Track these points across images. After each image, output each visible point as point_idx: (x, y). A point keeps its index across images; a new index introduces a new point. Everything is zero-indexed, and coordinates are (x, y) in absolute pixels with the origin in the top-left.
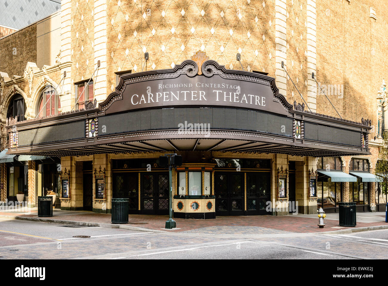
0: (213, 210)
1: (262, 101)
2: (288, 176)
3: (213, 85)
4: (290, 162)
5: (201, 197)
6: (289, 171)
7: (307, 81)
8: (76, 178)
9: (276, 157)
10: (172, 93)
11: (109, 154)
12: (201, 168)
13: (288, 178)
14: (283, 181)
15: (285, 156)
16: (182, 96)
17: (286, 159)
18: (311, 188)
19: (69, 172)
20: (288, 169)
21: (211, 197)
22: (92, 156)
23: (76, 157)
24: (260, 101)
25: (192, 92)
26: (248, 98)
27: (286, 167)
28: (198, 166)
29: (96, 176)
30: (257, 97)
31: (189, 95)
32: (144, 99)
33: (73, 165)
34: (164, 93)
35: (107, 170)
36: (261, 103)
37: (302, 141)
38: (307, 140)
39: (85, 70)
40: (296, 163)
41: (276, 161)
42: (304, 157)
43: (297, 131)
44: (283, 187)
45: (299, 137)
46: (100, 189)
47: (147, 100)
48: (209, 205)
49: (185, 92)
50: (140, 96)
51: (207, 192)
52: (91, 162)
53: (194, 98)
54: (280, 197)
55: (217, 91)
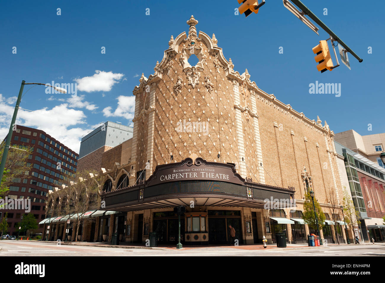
0: (207, 240)
1: (227, 177)
2: (251, 220)
3: (201, 170)
4: (252, 212)
5: (200, 232)
6: (252, 218)
7: (258, 168)
8: (134, 224)
9: (243, 209)
10: (180, 174)
11: (152, 209)
12: (199, 215)
13: (251, 222)
14: (249, 223)
15: (248, 208)
16: (185, 175)
17: (249, 211)
18: (266, 228)
19: (131, 220)
20: (251, 216)
21: (205, 232)
22: (143, 211)
23: (135, 212)
24: (226, 177)
25: (190, 173)
26: (219, 176)
27: (250, 215)
28: (198, 214)
29: (144, 222)
30: (224, 175)
31: (188, 175)
32: (166, 178)
33: (134, 216)
34: (176, 174)
35: (151, 219)
36: (226, 178)
37: (252, 198)
38: (256, 198)
39: (142, 165)
40: (256, 213)
41: (243, 211)
42: (260, 209)
43: (249, 193)
44: (249, 227)
45: (251, 196)
46: (146, 230)
47: (168, 178)
48: (204, 237)
49: (187, 173)
50: (165, 176)
51: (203, 229)
52: (143, 214)
53: (191, 176)
54: (247, 233)
55: (203, 173)
